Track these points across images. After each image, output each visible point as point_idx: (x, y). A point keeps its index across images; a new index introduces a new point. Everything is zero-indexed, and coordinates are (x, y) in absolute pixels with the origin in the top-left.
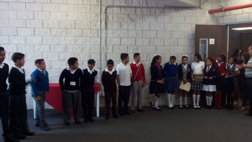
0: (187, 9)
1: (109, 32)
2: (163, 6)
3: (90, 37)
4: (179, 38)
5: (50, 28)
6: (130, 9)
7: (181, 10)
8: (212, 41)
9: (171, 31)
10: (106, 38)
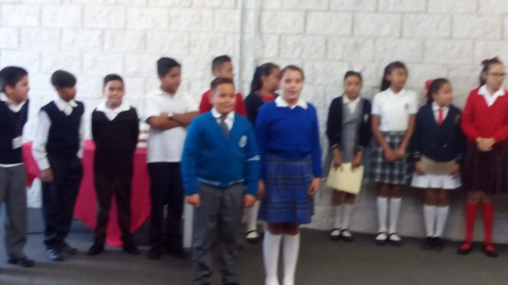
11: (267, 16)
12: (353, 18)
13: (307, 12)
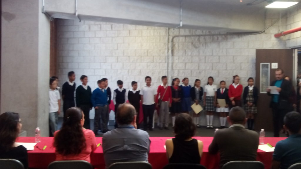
0: (251, 34)
1: (176, 58)
2: (225, 33)
3: (160, 63)
4: (242, 63)
5: (129, 56)
6: (194, 37)
7: (244, 36)
8: (275, 66)
9: (234, 56)
10: (173, 63)
11: (174, 65)
12: (199, 65)
13: (186, 64)
